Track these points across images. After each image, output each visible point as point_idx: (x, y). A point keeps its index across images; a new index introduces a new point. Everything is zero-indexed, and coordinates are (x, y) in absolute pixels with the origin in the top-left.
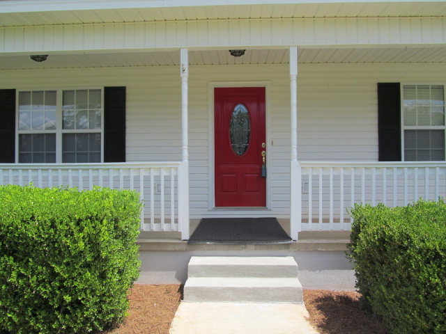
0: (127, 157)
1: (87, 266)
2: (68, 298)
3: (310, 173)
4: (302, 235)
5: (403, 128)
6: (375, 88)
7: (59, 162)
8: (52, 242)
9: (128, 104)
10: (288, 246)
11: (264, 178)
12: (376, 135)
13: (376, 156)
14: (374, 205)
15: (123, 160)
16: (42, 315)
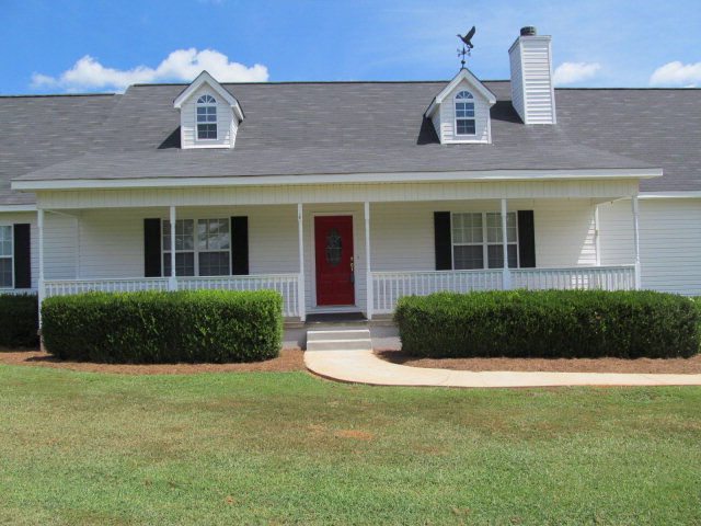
0: (250, 270)
1: (268, 323)
2: (261, 337)
3: (378, 279)
4: (374, 316)
5: (453, 244)
6: (432, 216)
7: (197, 276)
8: (253, 312)
9: (249, 229)
10: (365, 323)
11: (353, 284)
12: (434, 251)
13: (434, 265)
14: (410, 295)
15: (247, 273)
16: (248, 346)
